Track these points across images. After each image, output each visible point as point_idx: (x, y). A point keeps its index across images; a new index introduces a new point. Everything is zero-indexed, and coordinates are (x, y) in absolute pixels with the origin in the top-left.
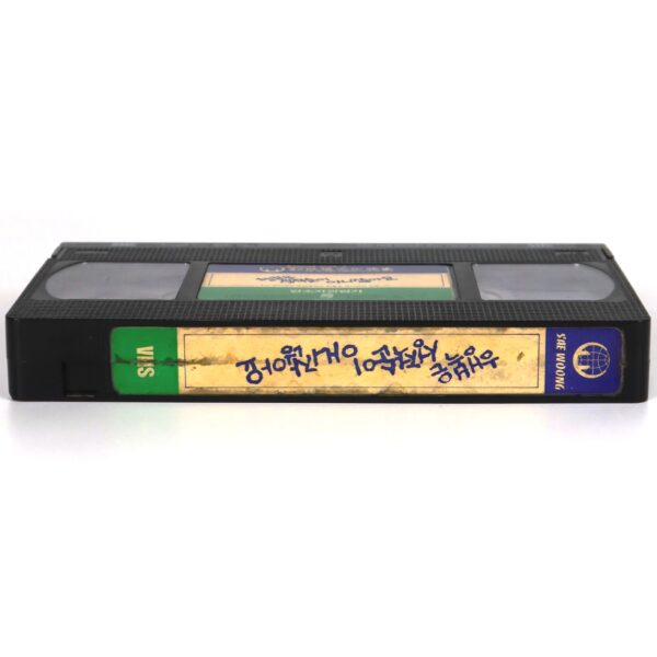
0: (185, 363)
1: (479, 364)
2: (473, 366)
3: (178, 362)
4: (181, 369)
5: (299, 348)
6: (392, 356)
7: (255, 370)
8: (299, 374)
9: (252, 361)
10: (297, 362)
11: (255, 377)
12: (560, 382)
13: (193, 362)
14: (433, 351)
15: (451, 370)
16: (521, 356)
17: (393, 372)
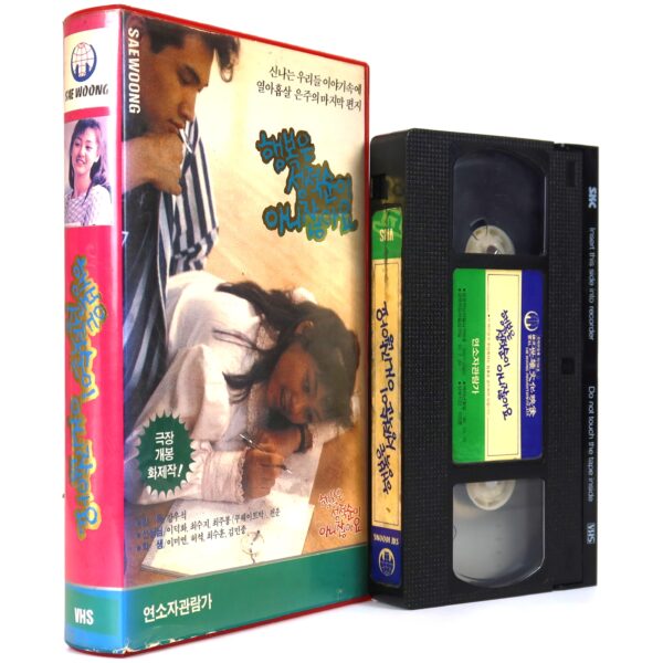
0: (386, 263)
1: (386, 479)
2: (383, 475)
3: (386, 259)
4: (382, 261)
5: (392, 348)
6: (389, 416)
7: (383, 315)
8: (381, 347)
9: (386, 313)
10: (385, 346)
11: (380, 315)
12: (377, 537)
13: (386, 270)
14: (390, 447)
15: (383, 458)
16: (389, 510)
17: (382, 416)
